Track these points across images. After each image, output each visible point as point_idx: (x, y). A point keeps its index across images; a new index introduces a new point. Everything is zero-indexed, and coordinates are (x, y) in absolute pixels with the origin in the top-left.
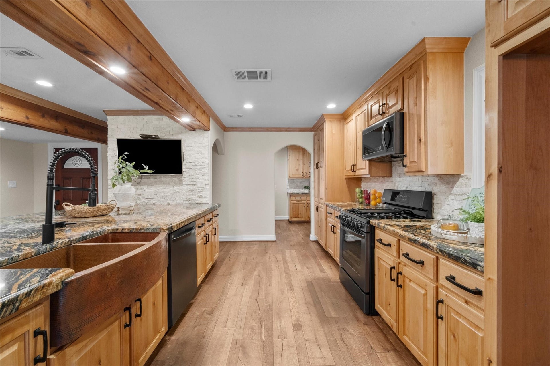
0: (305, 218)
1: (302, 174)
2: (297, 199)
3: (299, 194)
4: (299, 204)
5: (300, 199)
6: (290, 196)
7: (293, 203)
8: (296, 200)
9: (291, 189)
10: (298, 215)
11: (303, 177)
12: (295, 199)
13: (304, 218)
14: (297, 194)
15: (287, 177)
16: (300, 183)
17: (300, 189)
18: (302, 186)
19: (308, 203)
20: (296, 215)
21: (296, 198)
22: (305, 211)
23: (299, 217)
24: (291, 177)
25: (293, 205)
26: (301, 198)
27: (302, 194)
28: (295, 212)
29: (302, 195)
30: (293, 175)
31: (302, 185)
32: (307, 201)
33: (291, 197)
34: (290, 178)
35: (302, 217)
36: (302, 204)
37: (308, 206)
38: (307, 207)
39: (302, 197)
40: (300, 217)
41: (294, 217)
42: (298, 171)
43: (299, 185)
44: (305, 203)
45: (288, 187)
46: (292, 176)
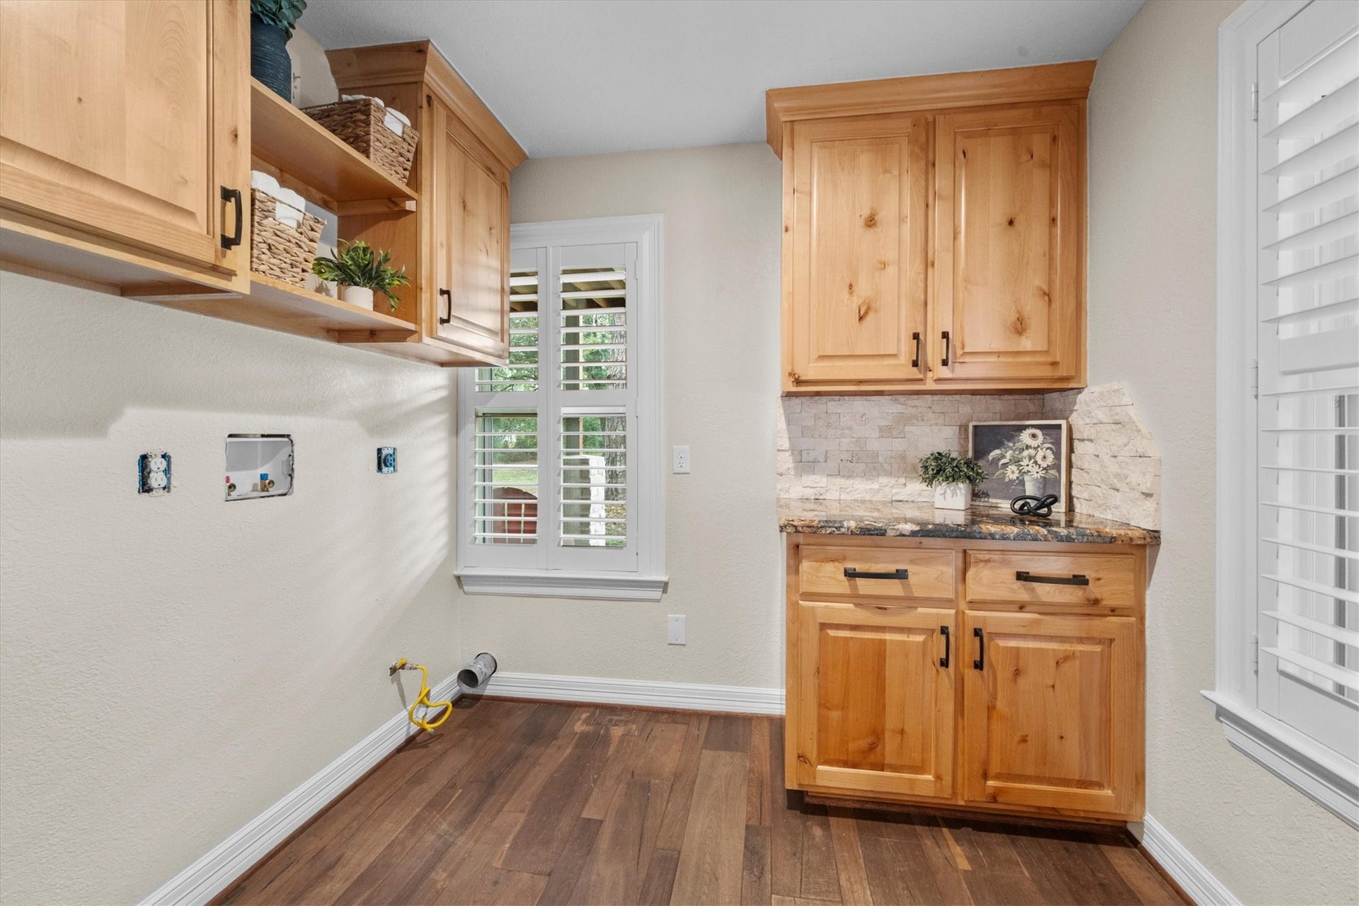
0: (948, 779)
1: (906, 349)
2: (864, 586)
3: (882, 533)
4: (882, 629)
5: (893, 588)
6: (795, 550)
7: (823, 626)
8: (859, 600)
9: (810, 479)
10: (872, 747)
11: (914, 373)
12: (843, 586)
13: (938, 778)
14: (866, 532)
15: (777, 384)
16: (886, 432)
17: (884, 480)
18: (903, 457)
19: (977, 633)
20: (852, 746)
21: (851, 574)
22: (949, 708)
23: (882, 768)
24: (803, 378)
25: (823, 642)
26: (901, 575)
27: (914, 534)
28: (844, 708)
29: (919, 547)
30: (822, 357)
31: (898, 445)
32: (963, 605)
33: (805, 565)
34: (798, 382)
35: (920, 769)
36: (920, 638)
37: (979, 666)
38: (970, 674)
39: (911, 569)
40: (894, 768)
41: (827, 762)
42: (870, 319)
43: (874, 445)
44: (944, 631)
45: (787, 461)
46: (811, 371)
